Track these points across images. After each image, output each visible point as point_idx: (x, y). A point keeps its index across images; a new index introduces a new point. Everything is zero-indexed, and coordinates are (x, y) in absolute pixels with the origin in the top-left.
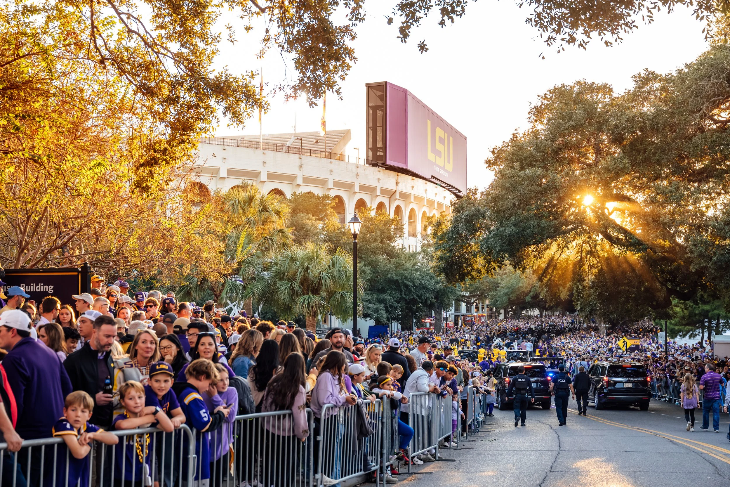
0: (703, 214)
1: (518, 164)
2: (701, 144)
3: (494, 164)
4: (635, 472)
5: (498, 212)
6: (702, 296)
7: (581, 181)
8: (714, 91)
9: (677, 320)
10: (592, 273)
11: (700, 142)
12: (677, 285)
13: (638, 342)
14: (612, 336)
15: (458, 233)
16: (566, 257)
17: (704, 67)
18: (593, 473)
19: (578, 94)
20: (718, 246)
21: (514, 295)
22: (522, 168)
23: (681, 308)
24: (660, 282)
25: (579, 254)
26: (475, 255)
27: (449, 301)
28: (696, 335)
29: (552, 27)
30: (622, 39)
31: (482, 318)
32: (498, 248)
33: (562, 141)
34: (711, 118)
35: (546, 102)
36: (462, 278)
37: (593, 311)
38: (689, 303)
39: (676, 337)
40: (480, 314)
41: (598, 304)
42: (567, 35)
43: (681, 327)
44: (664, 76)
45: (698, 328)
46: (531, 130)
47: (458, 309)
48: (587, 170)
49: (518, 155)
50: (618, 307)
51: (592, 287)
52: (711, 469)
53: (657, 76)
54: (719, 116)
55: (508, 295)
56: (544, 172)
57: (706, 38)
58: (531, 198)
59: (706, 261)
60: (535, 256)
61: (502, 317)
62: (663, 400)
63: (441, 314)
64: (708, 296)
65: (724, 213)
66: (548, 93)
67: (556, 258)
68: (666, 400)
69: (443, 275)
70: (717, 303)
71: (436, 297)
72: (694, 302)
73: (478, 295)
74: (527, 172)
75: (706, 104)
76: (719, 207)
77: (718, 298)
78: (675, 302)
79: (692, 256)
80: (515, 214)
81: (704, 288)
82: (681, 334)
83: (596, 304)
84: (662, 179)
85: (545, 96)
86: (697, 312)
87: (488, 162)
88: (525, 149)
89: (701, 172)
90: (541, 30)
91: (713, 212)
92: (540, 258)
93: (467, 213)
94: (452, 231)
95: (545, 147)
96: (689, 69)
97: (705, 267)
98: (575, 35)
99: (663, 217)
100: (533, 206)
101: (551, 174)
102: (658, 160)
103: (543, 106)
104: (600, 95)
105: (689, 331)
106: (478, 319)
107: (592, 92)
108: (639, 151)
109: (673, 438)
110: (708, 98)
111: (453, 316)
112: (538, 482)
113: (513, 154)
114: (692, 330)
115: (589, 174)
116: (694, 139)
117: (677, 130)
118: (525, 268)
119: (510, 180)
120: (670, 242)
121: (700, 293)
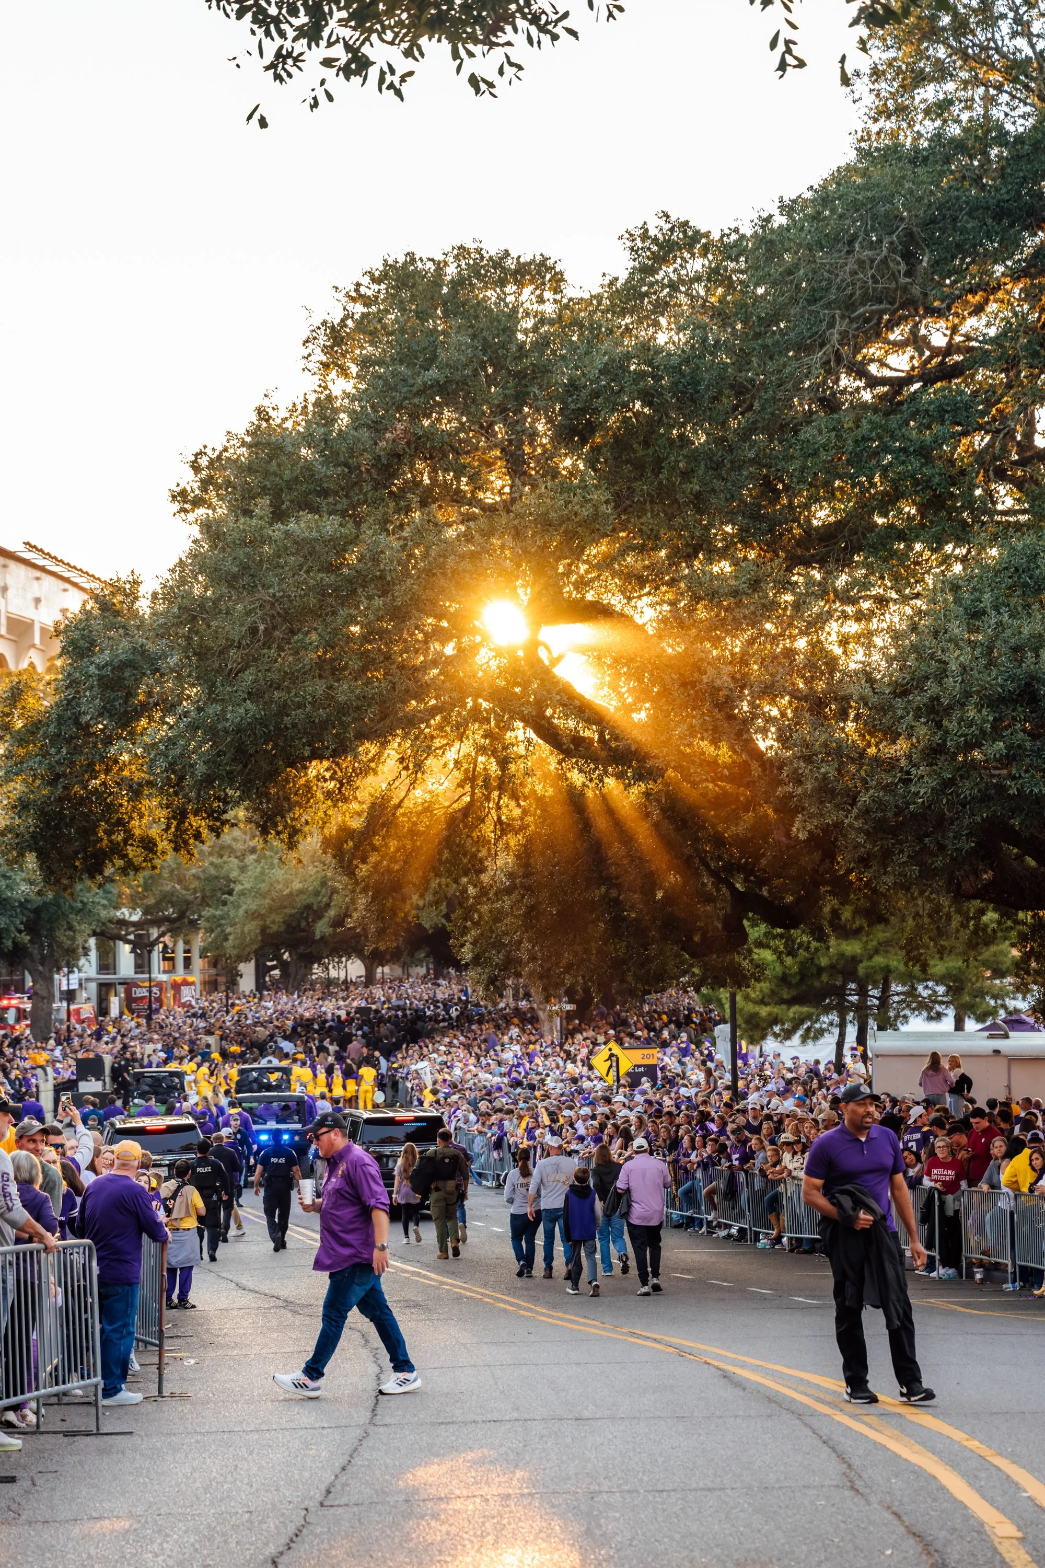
0: (832, 663)
1: (266, 501)
2: (825, 447)
3: (198, 502)
4: (593, 1495)
5: (202, 653)
6: (835, 913)
7: (462, 557)
8: (864, 287)
9: (765, 986)
10: (507, 847)
11: (822, 440)
12: (761, 882)
13: (653, 1056)
14: (579, 1037)
15: (77, 722)
16: (428, 797)
17: (833, 211)
18: (457, 1505)
19: (459, 283)
20: (876, 759)
21: (279, 918)
22: (279, 515)
23: (775, 951)
24: (714, 874)
25: (468, 788)
26: (136, 792)
27: (73, 939)
28: (820, 1033)
29: (297, 22)
30: (520, 68)
31: (185, 990)
32: (201, 769)
33: (405, 431)
34: (860, 372)
35: (359, 309)
36: (94, 868)
37: (510, 965)
38: (801, 936)
39: (764, 1037)
40: (179, 979)
41: (526, 945)
42: (340, 47)
43: (776, 1010)
44: (716, 236)
45: (827, 1010)
46: (312, 398)
47: (107, 963)
48: (483, 523)
49: (266, 474)
50: (587, 951)
51: (508, 891)
52: (834, 1468)
53: (697, 235)
54: (883, 364)
55: (261, 917)
56: (349, 529)
57: (783, 66)
58: (306, 611)
59: (838, 807)
60: (329, 794)
61: (247, 983)
62: (723, 1233)
63: (51, 980)
64: (855, 913)
65: (890, 660)
66: (366, 280)
67: (395, 801)
68: (729, 1236)
69: (31, 861)
70: (881, 934)
71: (31, 928)
72: (812, 933)
73: (168, 919)
74: (292, 526)
75: (841, 325)
76: (878, 641)
77: (882, 920)
78: (756, 931)
79: (799, 790)
80: (255, 660)
81: (841, 888)
82: (777, 1029)
83: (520, 942)
84: (713, 554)
85: (357, 290)
86: (824, 961)
87: (181, 496)
88: (290, 455)
89: (829, 533)
90: (260, 32)
91: (860, 656)
92: (346, 800)
93: (106, 656)
94: (60, 717)
95: (351, 451)
96: (790, 216)
97: (838, 825)
98: (366, 49)
99: (711, 671)
100: (314, 636)
101: (368, 532)
102: (698, 495)
103: (350, 323)
104: (527, 291)
105: (802, 1022)
106: (170, 994)
107: (502, 283)
108: (639, 466)
109: (734, 1363)
110: (849, 306)
111: (93, 986)
112: (272, 1550)
113: (250, 469)
114: (809, 1017)
115: (488, 534)
116: (807, 433)
117: (756, 405)
118: (295, 832)
119: (240, 553)
120: (732, 748)
121: (829, 905)
